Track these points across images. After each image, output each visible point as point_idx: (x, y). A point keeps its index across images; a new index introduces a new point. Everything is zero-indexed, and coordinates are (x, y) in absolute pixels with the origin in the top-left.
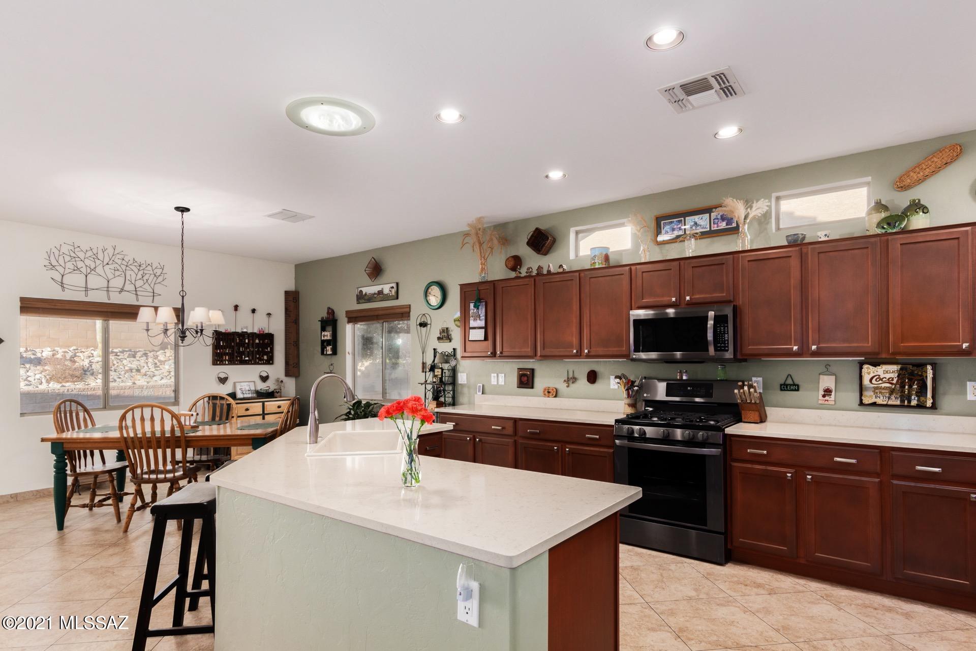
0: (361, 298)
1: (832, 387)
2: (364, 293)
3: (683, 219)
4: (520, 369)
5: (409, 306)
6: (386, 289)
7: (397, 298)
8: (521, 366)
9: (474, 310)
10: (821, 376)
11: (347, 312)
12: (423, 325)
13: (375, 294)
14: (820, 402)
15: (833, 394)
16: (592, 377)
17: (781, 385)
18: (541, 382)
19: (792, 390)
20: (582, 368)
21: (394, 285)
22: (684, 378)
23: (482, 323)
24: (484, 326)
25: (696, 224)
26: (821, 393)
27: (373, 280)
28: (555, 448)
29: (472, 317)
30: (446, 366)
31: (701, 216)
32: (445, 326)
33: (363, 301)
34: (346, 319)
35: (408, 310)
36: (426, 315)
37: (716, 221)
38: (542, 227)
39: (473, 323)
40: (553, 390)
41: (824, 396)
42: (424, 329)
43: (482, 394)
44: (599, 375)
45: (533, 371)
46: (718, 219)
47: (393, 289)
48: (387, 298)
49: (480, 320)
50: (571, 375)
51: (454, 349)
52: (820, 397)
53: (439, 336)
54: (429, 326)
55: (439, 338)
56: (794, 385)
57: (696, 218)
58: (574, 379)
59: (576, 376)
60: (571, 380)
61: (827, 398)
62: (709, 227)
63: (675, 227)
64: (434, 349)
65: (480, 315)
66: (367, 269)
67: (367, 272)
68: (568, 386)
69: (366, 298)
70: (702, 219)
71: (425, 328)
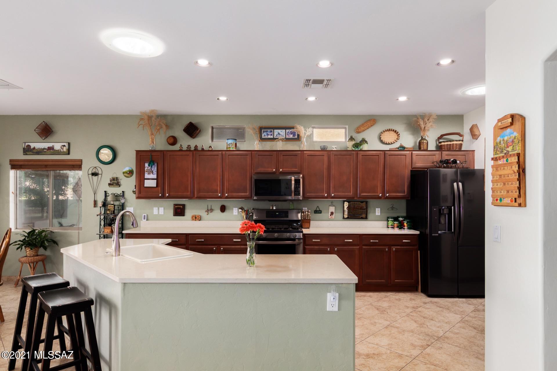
0: (27, 150)
1: (334, 211)
2: (32, 147)
3: (273, 130)
4: (175, 205)
5: (81, 161)
6: (57, 146)
7: (69, 154)
8: (176, 203)
9: (148, 167)
10: (330, 207)
11: (11, 161)
12: (95, 174)
13: (44, 149)
14: (329, 218)
15: (334, 214)
16: (223, 209)
17: (315, 211)
18: (189, 212)
19: (319, 213)
20: (216, 204)
21: (66, 144)
22: (274, 208)
23: (155, 176)
24: (156, 178)
25: (279, 133)
26: (330, 214)
27: (43, 138)
28: (215, 248)
29: (147, 172)
30: (117, 203)
31: (281, 130)
32: (115, 176)
33: (31, 153)
34: (10, 166)
35: (79, 163)
36: (97, 167)
37: (288, 134)
38: (193, 122)
39: (147, 176)
40: (198, 216)
41: (331, 215)
42: (95, 178)
43: (147, 220)
44: (227, 208)
45: (184, 206)
46: (289, 133)
47: (65, 147)
48: (58, 153)
49: (153, 174)
50: (209, 208)
51: (123, 192)
52: (329, 215)
53: (110, 182)
54: (100, 176)
55: (109, 184)
56: (320, 211)
57: (279, 131)
58: (212, 210)
59: (213, 208)
60: (210, 210)
61: (332, 216)
62: (285, 136)
63: (269, 133)
64: (105, 192)
65: (153, 171)
66: (36, 129)
67: (36, 131)
68: (207, 214)
69: (34, 151)
70: (282, 132)
71: (97, 177)
